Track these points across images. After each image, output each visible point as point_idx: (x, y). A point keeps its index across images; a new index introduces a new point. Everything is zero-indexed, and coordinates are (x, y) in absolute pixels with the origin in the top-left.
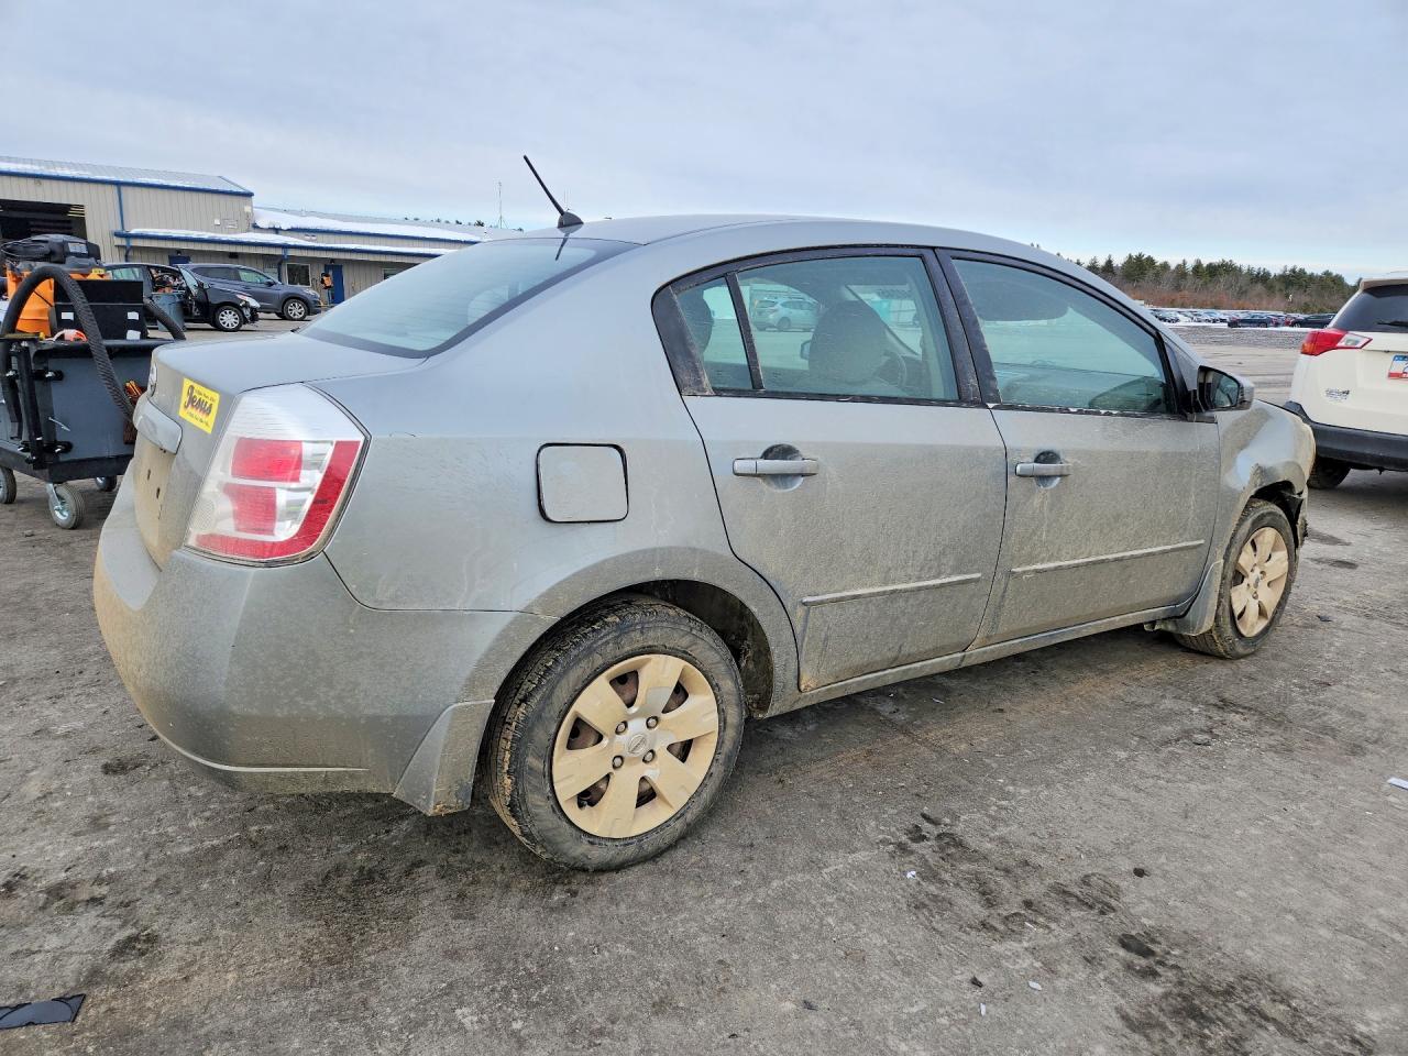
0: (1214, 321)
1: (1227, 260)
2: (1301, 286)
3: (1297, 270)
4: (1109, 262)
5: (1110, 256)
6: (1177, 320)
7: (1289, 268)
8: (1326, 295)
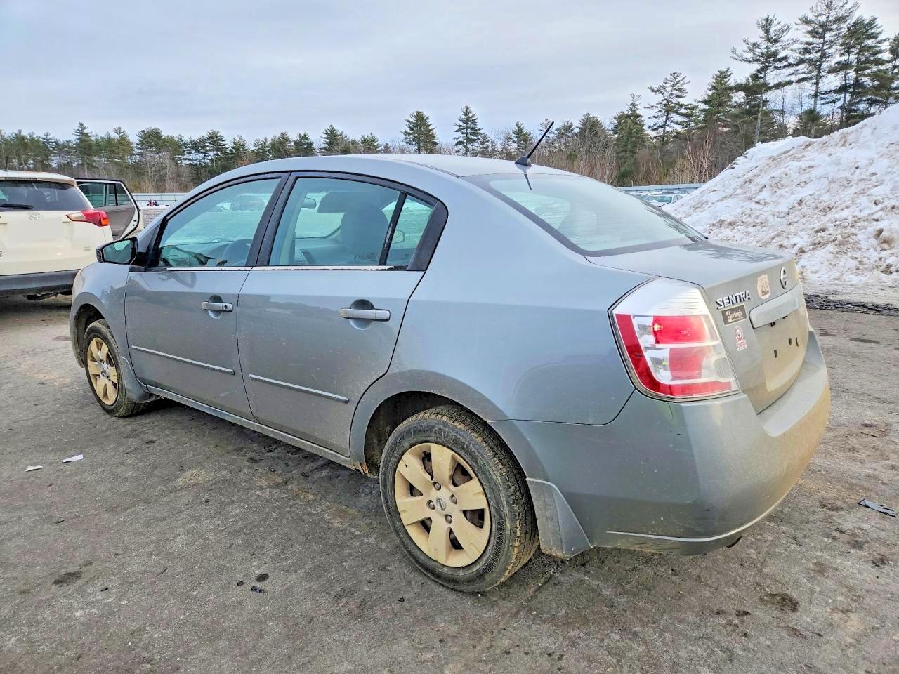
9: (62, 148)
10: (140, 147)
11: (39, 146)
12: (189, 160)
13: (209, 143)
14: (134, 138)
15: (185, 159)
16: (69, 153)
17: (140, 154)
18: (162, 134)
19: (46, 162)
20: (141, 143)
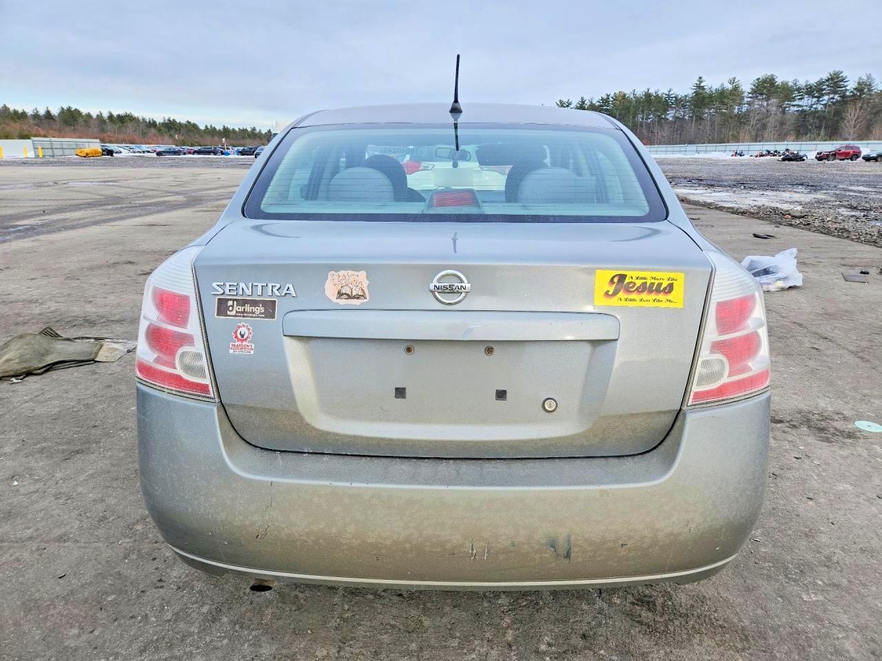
0: (144, 152)
1: (128, 113)
2: (176, 129)
3: (171, 120)
4: (48, 112)
5: (47, 108)
6: (121, 152)
7: (167, 119)
8: (192, 135)
9: (679, 102)
10: (750, 95)
11: (659, 102)
12: (799, 106)
13: (827, 85)
14: (747, 87)
15: (794, 106)
16: (684, 106)
17: (749, 104)
18: (777, 80)
19: (663, 116)
20: (754, 92)
